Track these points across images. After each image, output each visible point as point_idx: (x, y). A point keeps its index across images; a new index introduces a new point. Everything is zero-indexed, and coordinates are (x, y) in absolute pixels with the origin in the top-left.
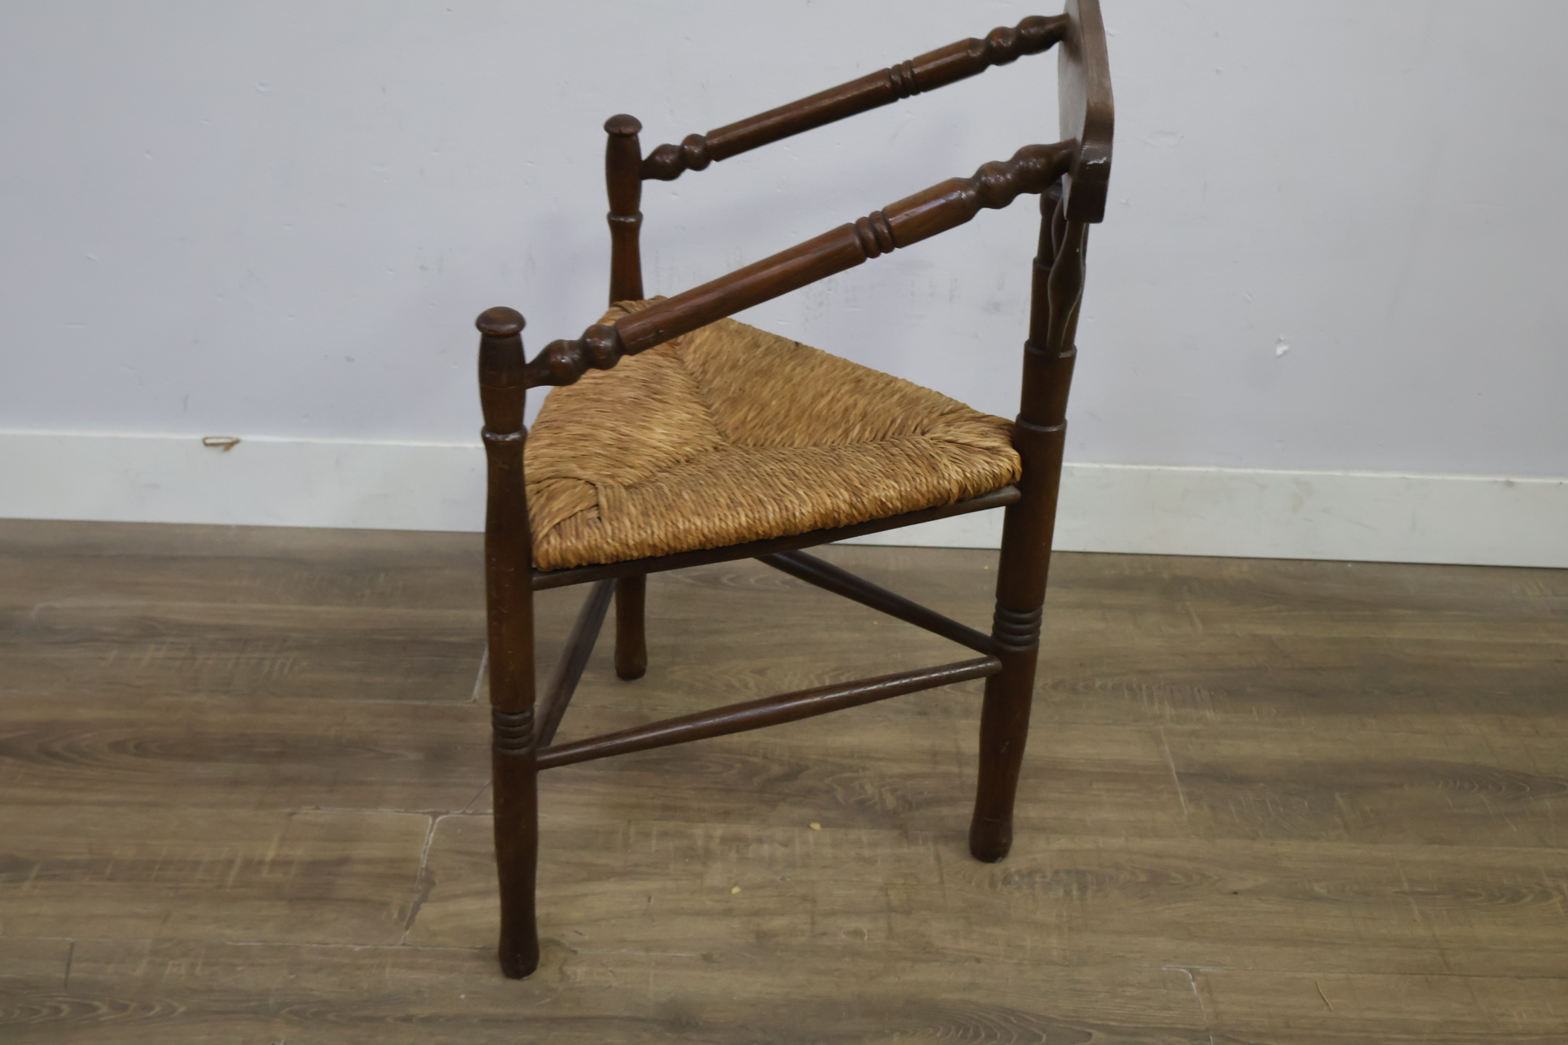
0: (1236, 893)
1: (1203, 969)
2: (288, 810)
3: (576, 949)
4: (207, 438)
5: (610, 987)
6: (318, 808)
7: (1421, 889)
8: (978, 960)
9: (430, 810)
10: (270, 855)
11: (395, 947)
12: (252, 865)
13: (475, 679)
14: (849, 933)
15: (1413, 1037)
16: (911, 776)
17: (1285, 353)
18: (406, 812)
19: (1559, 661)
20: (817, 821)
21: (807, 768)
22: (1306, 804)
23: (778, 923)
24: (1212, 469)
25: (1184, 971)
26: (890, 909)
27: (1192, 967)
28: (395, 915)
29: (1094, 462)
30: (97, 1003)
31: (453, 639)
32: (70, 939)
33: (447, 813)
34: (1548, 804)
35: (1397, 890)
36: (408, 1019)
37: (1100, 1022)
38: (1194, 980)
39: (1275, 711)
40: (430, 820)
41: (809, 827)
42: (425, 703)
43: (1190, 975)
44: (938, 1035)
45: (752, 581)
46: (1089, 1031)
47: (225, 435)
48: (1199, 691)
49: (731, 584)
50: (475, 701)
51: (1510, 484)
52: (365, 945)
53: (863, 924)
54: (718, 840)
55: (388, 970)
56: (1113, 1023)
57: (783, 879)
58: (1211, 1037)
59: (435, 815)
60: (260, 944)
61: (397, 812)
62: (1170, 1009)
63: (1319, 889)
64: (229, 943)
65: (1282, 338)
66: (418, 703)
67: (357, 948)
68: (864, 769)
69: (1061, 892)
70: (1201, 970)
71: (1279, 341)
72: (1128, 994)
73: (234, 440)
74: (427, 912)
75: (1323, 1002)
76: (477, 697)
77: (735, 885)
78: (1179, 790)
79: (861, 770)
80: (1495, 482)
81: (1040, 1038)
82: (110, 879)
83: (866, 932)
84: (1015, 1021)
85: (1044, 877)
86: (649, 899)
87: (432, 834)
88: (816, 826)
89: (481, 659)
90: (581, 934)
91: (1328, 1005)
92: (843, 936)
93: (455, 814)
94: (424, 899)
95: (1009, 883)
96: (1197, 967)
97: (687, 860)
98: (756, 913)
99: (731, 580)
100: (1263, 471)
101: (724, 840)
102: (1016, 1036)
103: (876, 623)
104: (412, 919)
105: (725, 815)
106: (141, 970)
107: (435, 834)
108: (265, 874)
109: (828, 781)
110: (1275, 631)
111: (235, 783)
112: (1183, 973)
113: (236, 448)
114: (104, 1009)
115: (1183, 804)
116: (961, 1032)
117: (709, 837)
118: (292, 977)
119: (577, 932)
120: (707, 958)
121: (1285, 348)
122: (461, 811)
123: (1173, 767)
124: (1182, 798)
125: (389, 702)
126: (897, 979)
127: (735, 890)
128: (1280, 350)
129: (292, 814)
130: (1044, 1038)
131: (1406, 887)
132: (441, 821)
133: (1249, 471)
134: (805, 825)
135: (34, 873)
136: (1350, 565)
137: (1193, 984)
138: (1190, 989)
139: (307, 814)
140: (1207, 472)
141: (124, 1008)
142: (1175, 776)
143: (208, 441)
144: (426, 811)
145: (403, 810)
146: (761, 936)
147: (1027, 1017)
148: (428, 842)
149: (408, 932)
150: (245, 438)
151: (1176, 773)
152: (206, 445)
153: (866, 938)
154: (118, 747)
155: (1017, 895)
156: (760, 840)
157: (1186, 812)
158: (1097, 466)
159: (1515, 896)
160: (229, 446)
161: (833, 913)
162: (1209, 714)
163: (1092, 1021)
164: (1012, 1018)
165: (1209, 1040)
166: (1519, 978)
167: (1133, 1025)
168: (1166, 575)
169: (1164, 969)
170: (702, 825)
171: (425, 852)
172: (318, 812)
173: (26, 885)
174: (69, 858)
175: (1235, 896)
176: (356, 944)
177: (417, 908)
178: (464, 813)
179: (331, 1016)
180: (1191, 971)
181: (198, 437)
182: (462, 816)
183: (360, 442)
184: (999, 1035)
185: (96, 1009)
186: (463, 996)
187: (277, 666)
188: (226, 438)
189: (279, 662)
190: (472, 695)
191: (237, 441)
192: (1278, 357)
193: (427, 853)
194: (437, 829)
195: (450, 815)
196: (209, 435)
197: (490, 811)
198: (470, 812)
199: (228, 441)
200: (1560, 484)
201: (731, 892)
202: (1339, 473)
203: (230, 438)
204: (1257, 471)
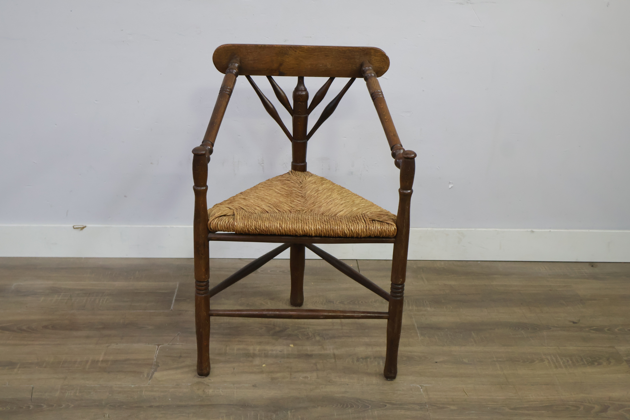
0: (436, 362)
1: (425, 385)
2: (107, 345)
3: (208, 384)
4: (74, 226)
5: (221, 395)
6: (117, 344)
7: (500, 360)
8: (347, 384)
9: (157, 344)
10: (101, 359)
11: (146, 385)
12: (94, 362)
13: (171, 304)
14: (303, 377)
15: (495, 403)
16: (325, 330)
17: (452, 187)
18: (148, 344)
19: (551, 290)
20: (291, 344)
21: (288, 328)
22: (462, 335)
23: (279, 375)
24: (429, 229)
25: (419, 386)
26: (317, 370)
27: (421, 385)
28: (146, 376)
30: (42, 405)
31: (163, 291)
32: (32, 386)
33: (163, 344)
34: (545, 333)
35: (492, 360)
36: (151, 407)
37: (389, 402)
38: (421, 388)
39: (452, 308)
40: (157, 347)
41: (289, 346)
42: (154, 311)
43: (420, 387)
44: (334, 407)
45: (269, 271)
46: (385, 404)
47: (81, 224)
48: (425, 302)
49: (261, 272)
50: (172, 310)
51: (533, 232)
52: (135, 385)
53: (308, 375)
54: (258, 351)
55: (144, 392)
56: (393, 402)
57: (280, 362)
58: (427, 405)
59: (158, 345)
60: (98, 386)
61: (145, 345)
62: (413, 397)
63: (465, 360)
64: (88, 385)
65: (451, 182)
66: (152, 311)
67: (133, 386)
68: (308, 328)
69: (376, 363)
70: (424, 386)
72: (399, 393)
73: (84, 226)
74: (157, 375)
75: (465, 394)
77: (264, 364)
78: (418, 332)
79: (307, 329)
80: (527, 231)
81: (369, 407)
82: (45, 367)
84: (360, 402)
85: (371, 359)
86: (234, 369)
87: (158, 351)
88: (292, 346)
89: (174, 297)
90: (210, 380)
91: (467, 394)
92: (301, 378)
93: (166, 345)
94: (156, 370)
95: (358, 361)
96: (423, 385)
97: (247, 357)
98: (272, 372)
99: (261, 271)
100: (447, 229)
101: (259, 350)
102: (360, 406)
103: (312, 283)
104: (151, 377)
105: (260, 343)
106: (57, 394)
107: (159, 351)
108: (99, 364)
109: (296, 332)
110: (452, 283)
111: (88, 337)
112: (418, 386)
113: (85, 229)
114: (45, 406)
115: (419, 336)
116: (342, 406)
117: (255, 349)
118: (110, 395)
119: (209, 379)
120: (254, 386)
121: (452, 185)
122: (168, 343)
123: (416, 325)
124: (419, 335)
125: (141, 311)
126: (320, 391)
127: (264, 365)
128: (450, 186)
129: (109, 346)
130: (370, 406)
131: (495, 359)
132: (161, 347)
133: (442, 229)
134: (288, 345)
135: (18, 366)
136: (479, 262)
137: (421, 390)
138: (420, 391)
139: (114, 346)
140: (427, 230)
141: (52, 406)
142: (417, 328)
143: (75, 227)
144: (155, 344)
146: (273, 379)
147: (364, 401)
148: (156, 354)
149: (150, 381)
150: (88, 225)
151: (417, 327)
152: (74, 228)
153: (309, 378)
154: (46, 327)
155: (361, 364)
156: (272, 350)
157: (420, 339)
159: (532, 361)
160: (83, 228)
161: (298, 372)
162: (429, 309)
163: (386, 401)
164: (359, 401)
165: (426, 406)
166: (532, 385)
167: (400, 402)
168: (415, 267)
169: (411, 385)
170: (252, 346)
171: (155, 357)
173: (16, 370)
174: (30, 361)
175: (437, 363)
176: (132, 385)
177: (153, 373)
178: (169, 344)
179: (124, 406)
180: (421, 386)
181: (72, 226)
182: (168, 345)
184: (355, 407)
185: (42, 406)
186: (170, 399)
187: (101, 301)
188: (81, 226)
189: (102, 300)
190: (171, 308)
191: (85, 227)
192: (450, 189)
193: (156, 357)
194: (159, 349)
195: (164, 345)
196: (75, 225)
197: (178, 344)
198: (171, 344)
199: (82, 227)
200: (550, 231)
201: (262, 366)
202: (473, 229)
203: (83, 226)
204: (445, 229)
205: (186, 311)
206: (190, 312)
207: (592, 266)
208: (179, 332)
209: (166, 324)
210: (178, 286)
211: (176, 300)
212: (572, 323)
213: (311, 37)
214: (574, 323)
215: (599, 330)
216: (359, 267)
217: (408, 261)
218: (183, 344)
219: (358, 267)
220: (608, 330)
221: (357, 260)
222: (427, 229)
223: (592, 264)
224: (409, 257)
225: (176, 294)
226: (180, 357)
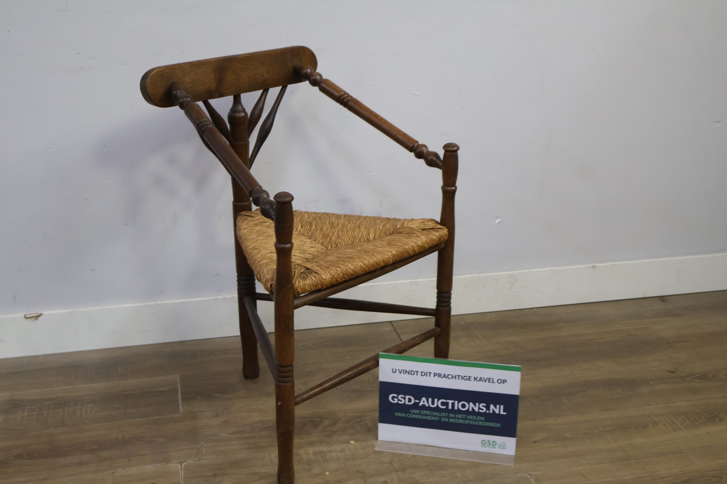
0: (535, 442)
1: (534, 473)
2: (111, 471)
4: (26, 315)
6: (124, 469)
7: (608, 429)
9: (178, 461)
13: (178, 405)
14: (382, 483)
17: (499, 222)
18: (167, 464)
19: (629, 335)
20: (351, 440)
21: (340, 419)
22: (551, 403)
24: (475, 275)
26: (396, 471)
27: (528, 473)
29: (426, 278)
31: (162, 389)
33: (186, 461)
34: (645, 389)
35: (598, 430)
38: (531, 478)
40: (180, 466)
41: (350, 443)
42: (159, 417)
43: (529, 477)
47: (34, 312)
50: (182, 413)
51: (594, 267)
53: (387, 478)
54: (311, 455)
57: (345, 466)
59: (181, 463)
61: (162, 464)
63: (568, 435)
65: (498, 216)
66: (156, 418)
68: (364, 416)
71: (497, 217)
73: (39, 314)
75: (585, 478)
76: (182, 412)
77: (326, 471)
80: (588, 267)
83: (389, 481)
87: (182, 472)
88: (352, 442)
89: (178, 395)
91: (588, 478)
93: (190, 461)
96: (531, 473)
97: (301, 464)
100: (496, 274)
101: (314, 454)
103: (348, 357)
105: (311, 443)
107: (183, 471)
109: (351, 423)
110: (515, 339)
111: (82, 464)
112: (526, 476)
113: (40, 317)
117: (307, 454)
121: (499, 220)
122: (193, 459)
125: (141, 419)
127: (327, 473)
128: (497, 221)
129: (113, 473)
131: (602, 429)
132: (184, 465)
133: (491, 274)
134: (347, 442)
136: (535, 309)
137: (532, 480)
138: (531, 482)
139: (121, 472)
140: (473, 277)
143: (27, 316)
144: (176, 462)
145: (166, 463)
148: (182, 475)
150: (44, 313)
152: (26, 318)
154: (19, 457)
156: (330, 452)
158: (428, 279)
159: (645, 426)
160: (37, 317)
161: (372, 476)
166: (657, 456)
168: (463, 323)
169: (518, 476)
170: (303, 449)
172: (126, 470)
178: (194, 460)
180: (529, 475)
181: (23, 315)
182: (193, 462)
183: (100, 308)
187: (83, 412)
188: (35, 314)
189: (84, 410)
190: (180, 411)
191: (41, 315)
192: (498, 224)
193: (183, 480)
194: (184, 469)
195: (188, 462)
196: (27, 313)
197: (205, 458)
198: (197, 459)
199: (37, 315)
200: (613, 264)
201: (325, 475)
202: (526, 271)
203: (37, 313)
204: (494, 274)
205: (202, 412)
206: (206, 413)
207: (663, 301)
208: (202, 442)
209: (182, 434)
210: (178, 379)
211: (183, 399)
212: (669, 373)
213: (323, 49)
214: (672, 372)
215: (703, 377)
216: (398, 331)
217: (452, 318)
218: (213, 457)
219: (395, 330)
220: (713, 376)
221: (390, 322)
222: (472, 275)
223: (662, 299)
224: (453, 312)
225: (180, 390)
226: (215, 476)
